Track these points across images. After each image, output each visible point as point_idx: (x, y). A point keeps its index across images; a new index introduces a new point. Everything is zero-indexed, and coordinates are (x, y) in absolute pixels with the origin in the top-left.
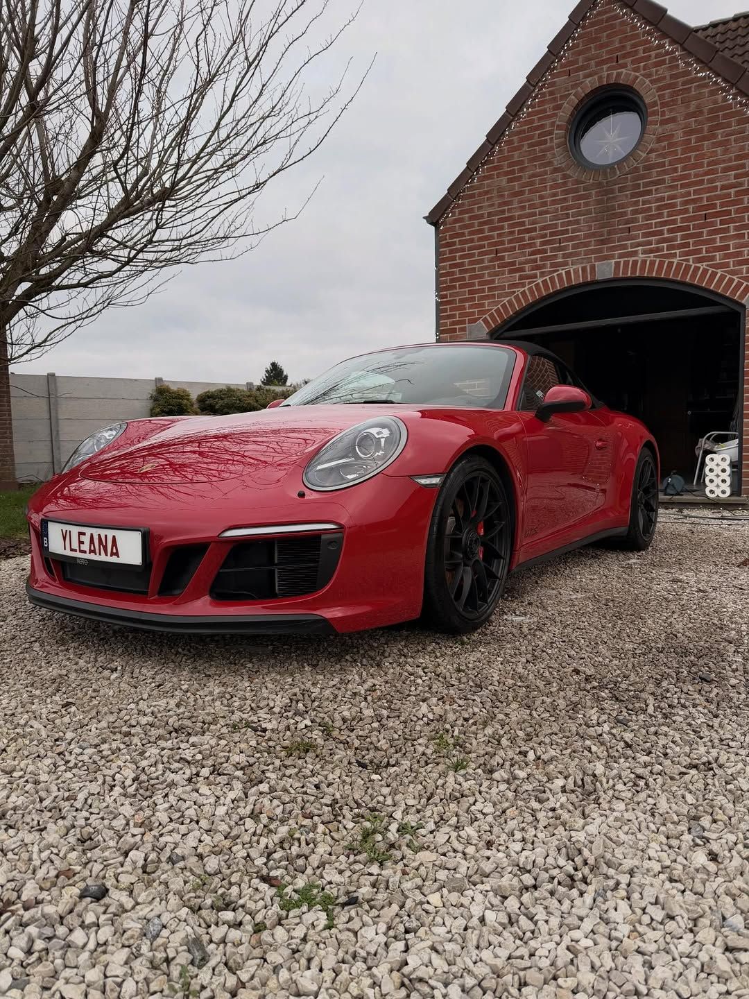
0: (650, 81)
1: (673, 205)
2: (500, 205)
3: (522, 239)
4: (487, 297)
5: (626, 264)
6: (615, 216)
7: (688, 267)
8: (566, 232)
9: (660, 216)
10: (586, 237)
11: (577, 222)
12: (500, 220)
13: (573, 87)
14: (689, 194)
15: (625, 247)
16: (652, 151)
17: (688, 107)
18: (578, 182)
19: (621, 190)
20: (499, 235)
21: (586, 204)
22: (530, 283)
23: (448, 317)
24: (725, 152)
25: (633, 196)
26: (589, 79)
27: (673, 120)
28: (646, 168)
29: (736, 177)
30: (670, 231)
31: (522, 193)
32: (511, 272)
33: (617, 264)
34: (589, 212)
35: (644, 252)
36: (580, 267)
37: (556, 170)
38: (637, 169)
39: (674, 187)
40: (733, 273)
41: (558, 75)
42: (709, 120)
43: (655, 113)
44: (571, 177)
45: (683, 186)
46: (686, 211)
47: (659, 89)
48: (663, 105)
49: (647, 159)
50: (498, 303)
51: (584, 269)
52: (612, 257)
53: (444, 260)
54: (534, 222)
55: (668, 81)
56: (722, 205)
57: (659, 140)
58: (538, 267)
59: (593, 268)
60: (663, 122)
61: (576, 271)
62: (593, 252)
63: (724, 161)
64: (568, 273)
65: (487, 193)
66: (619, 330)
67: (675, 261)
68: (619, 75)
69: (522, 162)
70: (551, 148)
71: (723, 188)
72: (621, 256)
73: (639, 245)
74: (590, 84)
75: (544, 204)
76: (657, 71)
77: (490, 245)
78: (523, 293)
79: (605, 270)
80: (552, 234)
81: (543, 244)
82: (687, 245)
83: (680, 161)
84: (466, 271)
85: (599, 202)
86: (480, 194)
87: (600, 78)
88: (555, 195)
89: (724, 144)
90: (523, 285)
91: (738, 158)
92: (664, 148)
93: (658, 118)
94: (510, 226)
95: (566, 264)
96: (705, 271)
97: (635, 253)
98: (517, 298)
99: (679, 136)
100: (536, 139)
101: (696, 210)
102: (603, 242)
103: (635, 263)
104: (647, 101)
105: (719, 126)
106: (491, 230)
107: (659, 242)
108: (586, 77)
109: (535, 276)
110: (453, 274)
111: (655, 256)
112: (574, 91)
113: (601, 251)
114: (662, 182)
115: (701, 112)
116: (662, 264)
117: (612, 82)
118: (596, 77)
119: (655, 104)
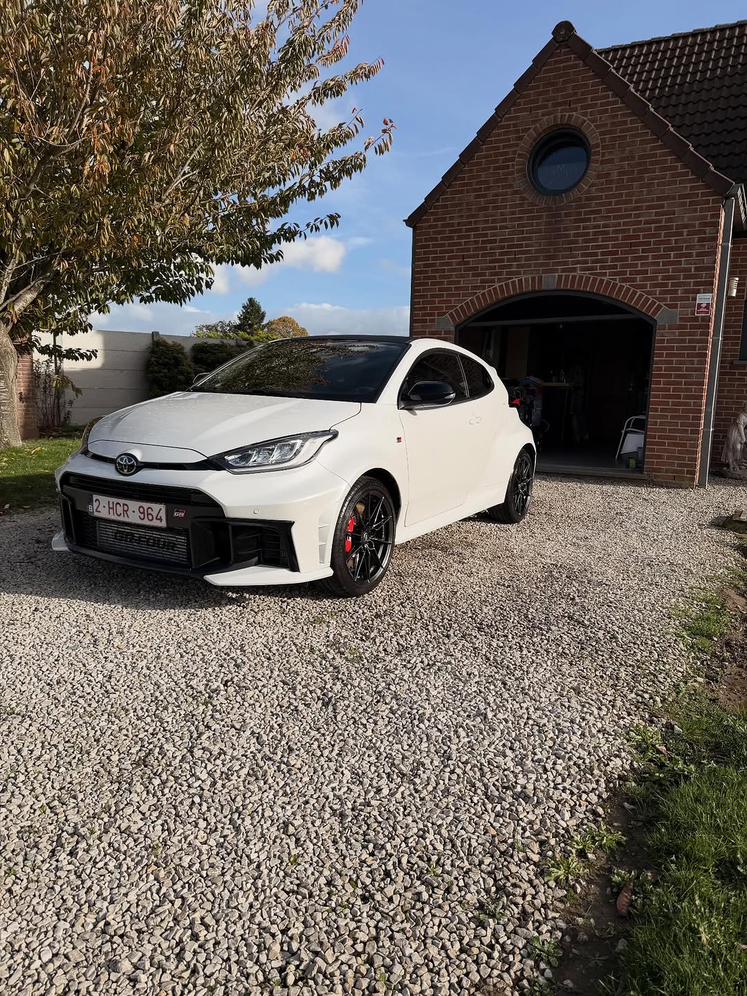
0: (595, 126)
1: (607, 233)
2: (468, 217)
3: (485, 248)
4: (453, 296)
5: (567, 277)
6: (560, 236)
7: (615, 285)
8: (521, 246)
9: (595, 240)
10: (537, 251)
11: (530, 239)
12: (468, 230)
13: (534, 122)
14: (619, 224)
15: (566, 263)
16: (593, 185)
17: (623, 152)
18: (532, 204)
19: (567, 215)
20: (466, 243)
21: (538, 224)
22: (489, 287)
23: (421, 309)
24: (649, 193)
25: (576, 221)
26: (547, 117)
27: (610, 161)
28: (587, 199)
29: (657, 214)
30: (603, 254)
31: (486, 209)
32: (474, 275)
33: (560, 277)
34: (540, 231)
35: (583, 269)
36: (530, 276)
37: (516, 192)
38: (580, 199)
39: (608, 218)
40: (649, 293)
41: (521, 110)
42: (639, 164)
43: (597, 153)
44: (527, 200)
45: (615, 218)
46: (617, 239)
47: (602, 133)
48: (604, 147)
49: (588, 192)
50: (462, 301)
51: (533, 279)
52: (556, 271)
53: (419, 260)
54: (495, 235)
55: (609, 128)
56: (644, 237)
57: (599, 176)
58: (496, 274)
59: (540, 278)
60: (603, 162)
61: (527, 280)
62: (542, 265)
63: (648, 201)
64: (520, 281)
65: (457, 205)
66: (561, 326)
67: (605, 279)
68: (570, 117)
69: (486, 182)
70: (512, 173)
71: (647, 222)
72: (563, 270)
73: (578, 262)
74: (546, 121)
75: (504, 220)
76: (601, 118)
77: (458, 250)
78: (483, 295)
79: (551, 282)
80: (509, 247)
81: (501, 254)
82: (615, 267)
83: (614, 196)
84: (437, 271)
85: (549, 223)
86: (452, 206)
87: (555, 118)
88: (513, 213)
89: (648, 186)
90: (484, 288)
91: (659, 199)
92: (602, 184)
93: (599, 158)
94: (475, 236)
95: (518, 273)
96: (627, 290)
97: (574, 270)
98: (478, 298)
99: (615, 176)
100: (500, 164)
101: (624, 238)
102: (549, 258)
103: (574, 277)
104: (591, 142)
105: (646, 171)
106: (460, 237)
107: (594, 262)
108: (543, 115)
109: (493, 281)
110: (426, 272)
111: (591, 274)
112: (533, 126)
113: (547, 265)
114: (599, 212)
115: (633, 158)
116: (595, 280)
117: (565, 122)
118: (552, 116)
119: (597, 146)
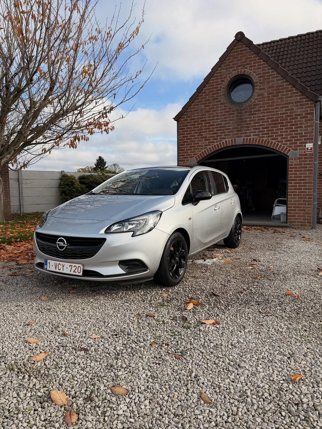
0: (256, 74)
1: (264, 119)
2: (201, 115)
3: (210, 129)
4: (196, 149)
5: (247, 139)
6: (243, 122)
7: (269, 141)
8: (226, 126)
9: (259, 123)
10: (233, 128)
11: (230, 123)
12: (201, 121)
13: (228, 74)
14: (269, 115)
15: (246, 133)
16: (256, 99)
17: (269, 84)
18: (230, 109)
19: (245, 112)
20: (201, 127)
21: (233, 117)
22: (212, 145)
23: (182, 155)
24: (282, 101)
25: (250, 115)
26: (234, 72)
27: (263, 89)
28: (254, 105)
29: (285, 110)
30: (262, 128)
31: (209, 111)
32: (205, 140)
33: (244, 139)
34: (234, 120)
35: (253, 135)
36: (230, 140)
37: (222, 104)
38: (251, 105)
39: (264, 113)
40: (284, 144)
41: (223, 69)
42: (276, 90)
43: (257, 86)
44: (227, 106)
45: (267, 113)
46: (268, 122)
47: (259, 77)
48: (260, 83)
49: (254, 102)
50: (200, 151)
51: (232, 141)
52: (242, 137)
53: (180, 134)
54: (214, 123)
55: (262, 75)
56: (281, 120)
57: (259, 95)
58: (215, 139)
59: (235, 140)
60: (260, 89)
61: (229, 141)
62: (235, 134)
63: (281, 105)
64: (226, 142)
65: (197, 110)
67: (264, 139)
68: (245, 71)
69: (209, 100)
70: (220, 96)
71: (281, 114)
72: (245, 136)
73: (251, 133)
74: (234, 73)
75: (218, 116)
76: (258, 71)
77: (198, 130)
78: (210, 148)
79: (239, 141)
80: (220, 127)
81: (217, 130)
82: (268, 134)
83: (266, 103)
84: (189, 139)
85: (237, 116)
86: (194, 111)
87: (238, 72)
88: (222, 113)
89: (281, 98)
90: (210, 145)
91: (286, 104)
92: (260, 99)
93: (258, 88)
94: (205, 123)
95: (225, 138)
96: (275, 143)
97: (250, 136)
98: (207, 150)
99: (266, 95)
100: (215, 92)
101: (272, 121)
102: (238, 131)
103: (250, 139)
104: (254, 81)
105: (279, 92)
106: (198, 124)
107: (258, 132)
108: (233, 71)
109: (214, 142)
110: (184, 140)
111: (257, 137)
112: (228, 76)
113: (238, 134)
114: (260, 110)
115: (273, 87)
116: (259, 140)
117: (242, 73)
118: (236, 71)
119: (257, 82)
